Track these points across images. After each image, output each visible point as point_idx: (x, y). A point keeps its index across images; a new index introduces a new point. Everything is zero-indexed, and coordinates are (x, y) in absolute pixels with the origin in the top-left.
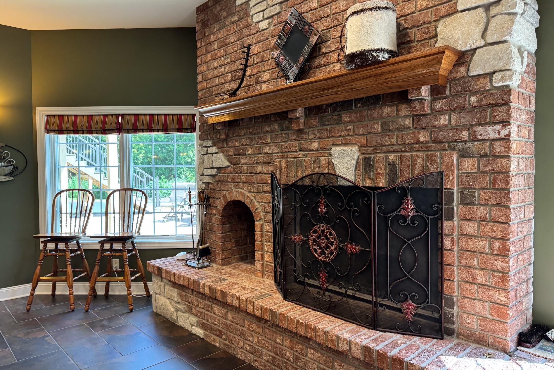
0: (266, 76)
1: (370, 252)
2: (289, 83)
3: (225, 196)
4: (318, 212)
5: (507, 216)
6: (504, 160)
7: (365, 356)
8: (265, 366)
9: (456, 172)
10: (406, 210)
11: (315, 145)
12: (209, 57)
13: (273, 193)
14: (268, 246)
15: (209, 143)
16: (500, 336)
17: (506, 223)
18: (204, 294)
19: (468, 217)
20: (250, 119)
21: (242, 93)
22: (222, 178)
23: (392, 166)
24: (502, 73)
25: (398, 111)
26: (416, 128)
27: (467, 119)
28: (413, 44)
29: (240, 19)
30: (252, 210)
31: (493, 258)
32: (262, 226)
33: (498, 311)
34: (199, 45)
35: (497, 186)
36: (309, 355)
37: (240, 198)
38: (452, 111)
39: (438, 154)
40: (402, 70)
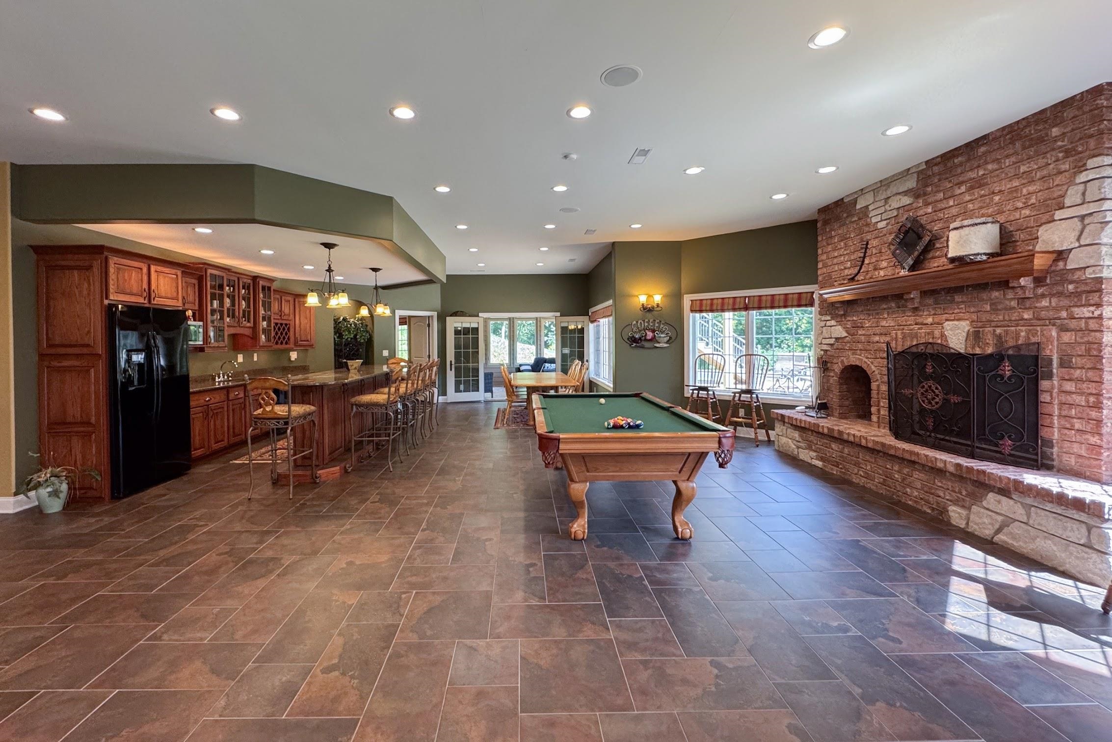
0: (884, 264)
1: (970, 401)
2: (903, 273)
3: (842, 362)
4: (926, 372)
5: (1101, 377)
6: (1098, 334)
7: (957, 470)
8: (877, 486)
9: (1055, 343)
10: (1004, 370)
11: (930, 320)
12: (830, 248)
13: (888, 359)
14: (884, 403)
15: (828, 318)
16: (1096, 470)
17: (1101, 382)
18: (823, 434)
19: (1066, 378)
20: (868, 299)
21: (860, 277)
22: (840, 347)
23: (999, 337)
24: (1094, 268)
25: (1004, 295)
26: (1020, 308)
27: (1065, 302)
28: (1018, 244)
29: (860, 219)
30: (869, 373)
31: (1088, 410)
32: (878, 386)
33: (1093, 450)
34: (820, 238)
35: (1091, 354)
36: (915, 476)
37: (858, 363)
38: (1052, 295)
39: (1039, 328)
40: (1002, 266)
